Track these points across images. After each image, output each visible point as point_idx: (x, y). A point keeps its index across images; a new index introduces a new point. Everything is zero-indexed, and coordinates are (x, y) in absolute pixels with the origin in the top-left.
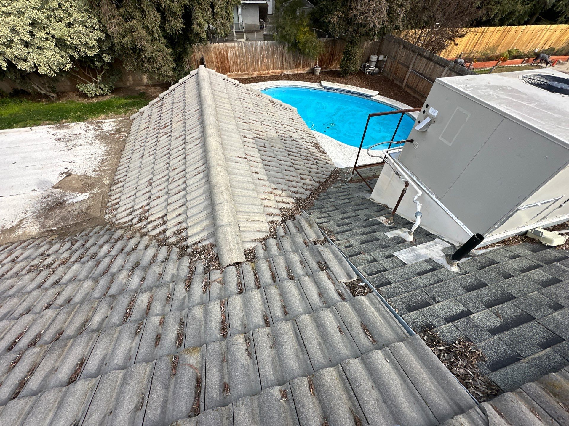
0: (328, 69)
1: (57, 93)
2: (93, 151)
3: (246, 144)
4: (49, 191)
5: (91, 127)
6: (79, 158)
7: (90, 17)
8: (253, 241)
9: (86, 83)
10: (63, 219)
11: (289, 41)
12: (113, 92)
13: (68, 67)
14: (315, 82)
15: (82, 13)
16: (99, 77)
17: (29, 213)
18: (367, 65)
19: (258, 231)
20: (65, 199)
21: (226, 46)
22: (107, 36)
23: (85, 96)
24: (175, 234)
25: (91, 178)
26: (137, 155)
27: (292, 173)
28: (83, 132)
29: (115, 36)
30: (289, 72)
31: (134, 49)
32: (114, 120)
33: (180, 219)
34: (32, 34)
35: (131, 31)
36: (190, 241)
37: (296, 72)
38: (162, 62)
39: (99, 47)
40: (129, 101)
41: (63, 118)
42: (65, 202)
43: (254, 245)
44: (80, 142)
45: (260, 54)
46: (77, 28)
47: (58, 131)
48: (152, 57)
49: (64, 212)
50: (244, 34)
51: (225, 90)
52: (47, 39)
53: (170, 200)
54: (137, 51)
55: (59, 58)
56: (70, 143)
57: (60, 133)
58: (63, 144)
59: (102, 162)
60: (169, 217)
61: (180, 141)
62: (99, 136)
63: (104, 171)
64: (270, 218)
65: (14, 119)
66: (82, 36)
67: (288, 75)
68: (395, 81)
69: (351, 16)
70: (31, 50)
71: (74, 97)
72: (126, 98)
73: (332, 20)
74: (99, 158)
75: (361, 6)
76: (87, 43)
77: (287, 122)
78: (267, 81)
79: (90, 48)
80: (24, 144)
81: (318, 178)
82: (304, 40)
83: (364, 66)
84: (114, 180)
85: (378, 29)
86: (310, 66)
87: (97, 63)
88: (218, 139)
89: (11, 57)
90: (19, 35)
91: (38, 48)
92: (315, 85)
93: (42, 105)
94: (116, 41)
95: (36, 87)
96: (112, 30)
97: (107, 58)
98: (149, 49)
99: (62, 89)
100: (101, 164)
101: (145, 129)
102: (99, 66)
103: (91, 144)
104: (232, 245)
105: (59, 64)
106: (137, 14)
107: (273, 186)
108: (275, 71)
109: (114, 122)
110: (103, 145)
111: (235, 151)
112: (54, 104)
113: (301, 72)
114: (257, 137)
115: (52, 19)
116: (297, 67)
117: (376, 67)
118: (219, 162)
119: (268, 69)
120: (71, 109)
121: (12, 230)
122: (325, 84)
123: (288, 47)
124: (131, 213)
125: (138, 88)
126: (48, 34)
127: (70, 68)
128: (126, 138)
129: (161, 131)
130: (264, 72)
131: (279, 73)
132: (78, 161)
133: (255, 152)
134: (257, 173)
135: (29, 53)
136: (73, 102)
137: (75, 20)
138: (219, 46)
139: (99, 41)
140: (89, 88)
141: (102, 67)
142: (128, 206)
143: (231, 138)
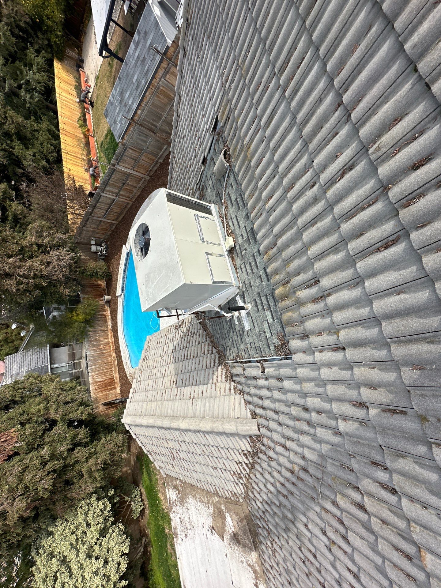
0: (105, 288)
1: (142, 537)
2: (193, 509)
3: (182, 396)
4: (226, 544)
5: (174, 509)
6: (199, 519)
7: (81, 507)
8: (246, 410)
9: (132, 510)
10: (245, 533)
11: (85, 327)
12: (138, 486)
13: (122, 527)
14: (117, 300)
15: (78, 514)
16: (127, 498)
17: (243, 559)
18: (99, 253)
19: (240, 403)
20: (231, 531)
21: (92, 383)
22: (95, 492)
23: (143, 511)
24: (247, 457)
25: (214, 511)
26: (194, 475)
27: (201, 361)
28: (179, 516)
29: (95, 486)
30: (110, 323)
31: (104, 469)
32: (167, 490)
33: (237, 453)
34: (97, 558)
35: (90, 472)
36: (249, 449)
37: (110, 317)
38: (113, 444)
39: (103, 499)
40: (144, 471)
41: (164, 532)
42: (233, 532)
43: (248, 410)
44: (186, 519)
45: (96, 351)
46: (90, 519)
47: (179, 536)
48: (110, 454)
49: (240, 532)
50: (75, 362)
51: (141, 404)
52: (100, 545)
53: (225, 457)
54: (106, 467)
55: (115, 534)
56: (188, 526)
57: (181, 535)
58: (189, 532)
59: (202, 502)
60: (236, 460)
61: (183, 445)
62: (181, 503)
63: (208, 501)
64: (232, 391)
65: (168, 576)
66: (96, 514)
67: (112, 324)
68: (113, 229)
69: (63, 279)
70: (110, 559)
71: (144, 522)
72: (142, 473)
73: (67, 293)
74: (199, 504)
75: (56, 271)
76: (101, 510)
77: (160, 350)
78: (119, 344)
79: (105, 508)
80: (191, 564)
81: (203, 337)
82: (84, 315)
83: (100, 256)
84: (215, 494)
85: (72, 255)
86: (104, 305)
87: (115, 501)
88: (181, 420)
89: (117, 577)
90: (99, 569)
91: (108, 553)
92: (120, 301)
93: (153, 551)
94: (99, 485)
95: (138, 556)
96: (90, 489)
97: (112, 492)
98: (104, 456)
99: (138, 532)
100: (203, 502)
101: (173, 467)
102: (118, 499)
103: (188, 509)
104: (248, 428)
105: (119, 534)
106: (77, 467)
107: (211, 381)
108: (110, 337)
109: (168, 490)
110: (188, 500)
111: (188, 407)
112: (152, 539)
113: (109, 312)
114: (176, 384)
115: (84, 540)
116: (105, 316)
117: (101, 246)
118: (197, 424)
119: (108, 343)
120: (156, 524)
121: (255, 572)
122: (119, 292)
123: (90, 327)
124: (237, 484)
125: (132, 462)
126: (96, 544)
127: (123, 525)
128: (181, 481)
129: (175, 456)
130: (111, 346)
131: (111, 333)
132: (202, 520)
133: (188, 390)
134: (202, 392)
135: (113, 561)
136: (149, 523)
137: (84, 520)
138: (93, 390)
139: (99, 499)
140: (136, 507)
141: (118, 496)
142: (232, 485)
143: (179, 409)
